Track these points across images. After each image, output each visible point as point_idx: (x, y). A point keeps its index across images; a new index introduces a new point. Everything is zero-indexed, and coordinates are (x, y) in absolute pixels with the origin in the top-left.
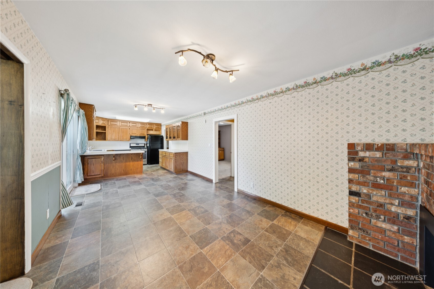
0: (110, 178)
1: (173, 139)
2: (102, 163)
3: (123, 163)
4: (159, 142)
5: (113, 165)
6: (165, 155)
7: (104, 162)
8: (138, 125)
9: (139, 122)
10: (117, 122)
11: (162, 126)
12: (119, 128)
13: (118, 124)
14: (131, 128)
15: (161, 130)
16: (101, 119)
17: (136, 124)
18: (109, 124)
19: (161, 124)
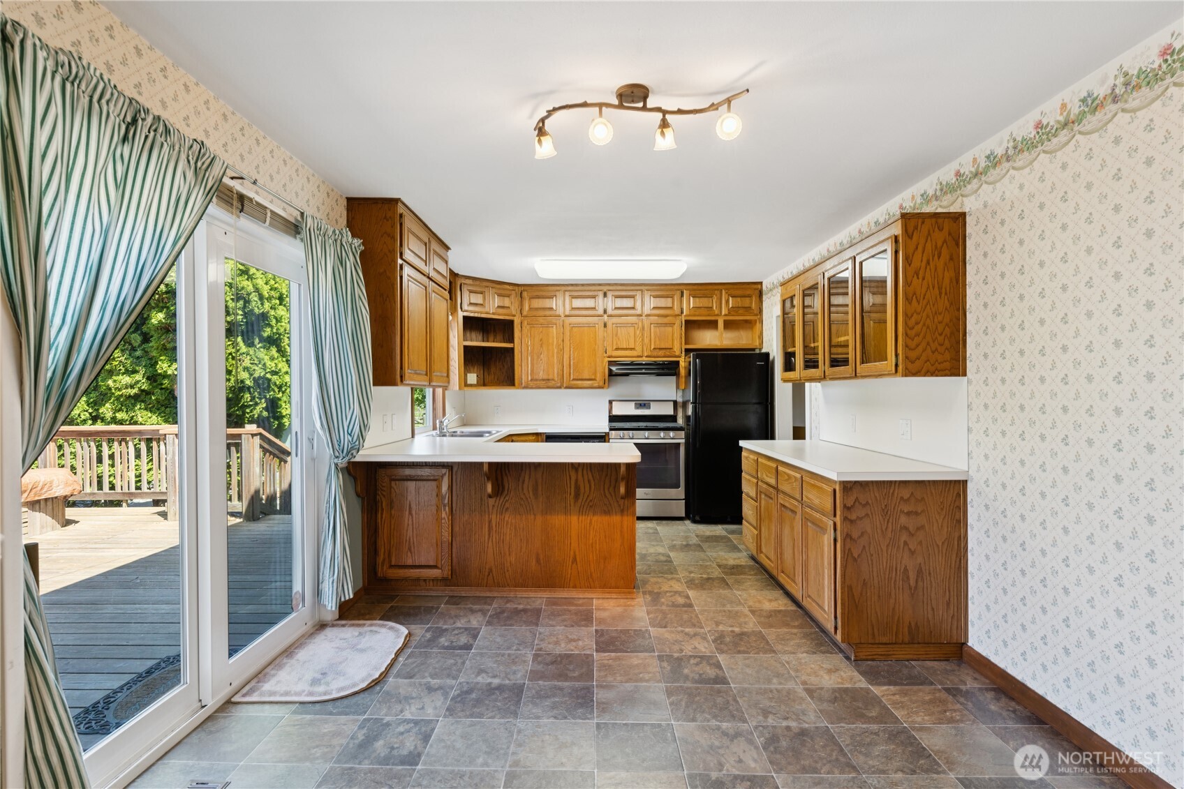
0: (478, 594)
1: (829, 371)
2: (445, 510)
3: (535, 515)
5: (490, 522)
6: (772, 481)
7: (450, 503)
8: (642, 300)
9: (647, 288)
10: (554, 298)
11: (766, 294)
12: (563, 326)
13: (560, 305)
14: (610, 322)
15: (759, 319)
16: (494, 290)
17: (633, 299)
18: (526, 307)
19: (759, 286)
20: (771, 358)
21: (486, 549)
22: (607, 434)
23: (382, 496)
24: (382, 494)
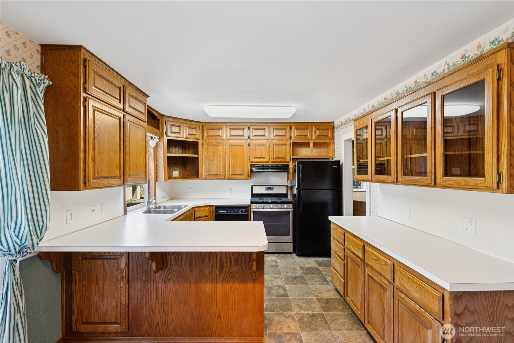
2: (123, 281)
3: (190, 283)
4: (327, 184)
5: (157, 289)
6: (359, 254)
7: (127, 275)
8: (269, 131)
9: (271, 124)
10: (221, 130)
11: (336, 128)
12: (226, 145)
13: (225, 133)
14: (252, 143)
15: (332, 142)
16: (186, 125)
17: (264, 131)
18: (205, 135)
19: (333, 124)
20: (341, 163)
21: (154, 309)
22: (249, 206)
23: (75, 271)
24: (76, 269)
